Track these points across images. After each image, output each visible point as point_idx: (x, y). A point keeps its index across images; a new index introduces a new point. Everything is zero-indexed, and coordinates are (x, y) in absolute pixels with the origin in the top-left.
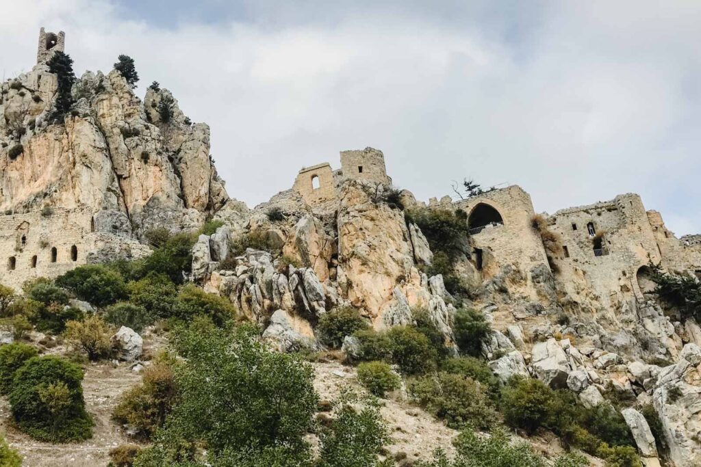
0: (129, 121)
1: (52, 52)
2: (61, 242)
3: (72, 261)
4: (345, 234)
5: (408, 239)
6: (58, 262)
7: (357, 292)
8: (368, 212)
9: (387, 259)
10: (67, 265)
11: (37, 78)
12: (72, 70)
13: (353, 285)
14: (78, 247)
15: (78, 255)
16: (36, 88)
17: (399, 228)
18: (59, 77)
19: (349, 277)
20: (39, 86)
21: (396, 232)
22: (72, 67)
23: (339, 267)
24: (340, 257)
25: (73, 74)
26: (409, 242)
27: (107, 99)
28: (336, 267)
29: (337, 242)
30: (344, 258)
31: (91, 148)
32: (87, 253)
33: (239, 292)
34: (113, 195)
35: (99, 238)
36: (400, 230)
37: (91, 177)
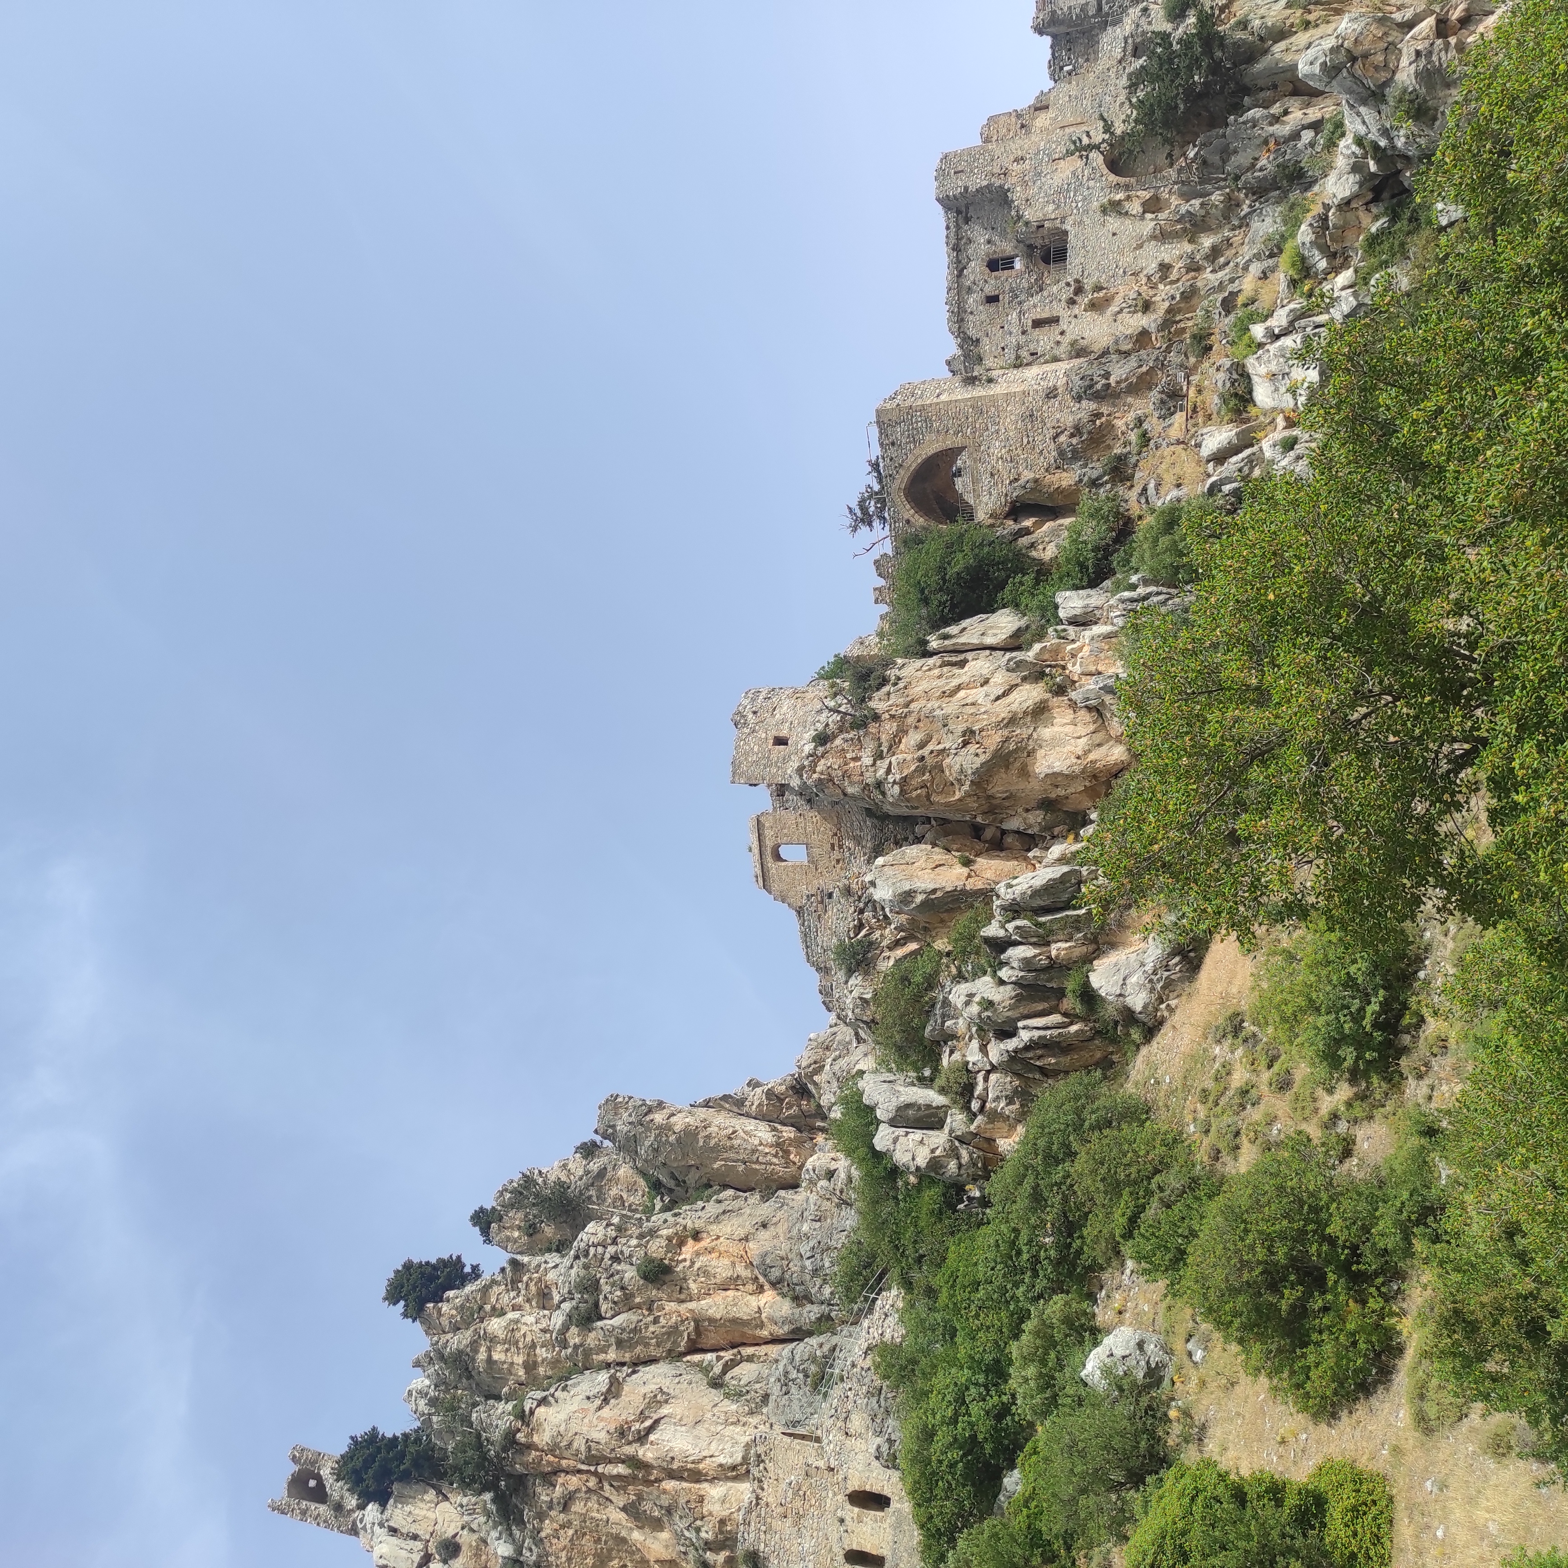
0: (557, 1298)
1: (336, 1488)
2: (834, 1531)
3: (890, 1510)
4: (928, 796)
5: (961, 657)
6: (885, 1552)
7: (1071, 790)
8: (884, 738)
9: (1002, 710)
10: (897, 1526)
11: (394, 1540)
12: (395, 1438)
13: (1053, 796)
14: (854, 1485)
15: (876, 1489)
16: (419, 1545)
17: (932, 673)
18: (405, 1477)
19: (1034, 804)
20: (415, 1537)
21: (942, 681)
22: (389, 1435)
23: (1005, 826)
24: (979, 819)
25: (406, 1436)
26: (970, 656)
27: (489, 1350)
28: (1004, 832)
29: (943, 822)
30: (985, 808)
31: (606, 1412)
32: (876, 1463)
33: (1030, 1071)
34: (736, 1371)
35: (840, 1424)
36: (936, 672)
37: (680, 1423)
